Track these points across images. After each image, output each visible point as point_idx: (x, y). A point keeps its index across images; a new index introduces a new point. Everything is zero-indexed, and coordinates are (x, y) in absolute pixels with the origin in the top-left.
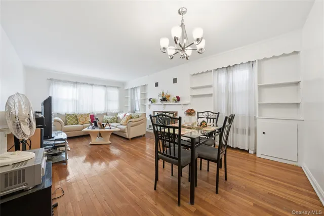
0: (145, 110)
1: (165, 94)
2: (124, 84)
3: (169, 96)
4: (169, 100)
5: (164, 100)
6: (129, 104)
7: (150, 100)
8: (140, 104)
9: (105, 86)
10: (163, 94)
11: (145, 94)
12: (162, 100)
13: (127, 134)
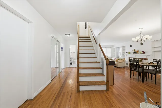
0: (124, 57)
1: (136, 50)
2: (113, 46)
3: (138, 51)
4: (138, 53)
5: (135, 53)
6: (116, 54)
7: (127, 53)
8: (121, 54)
9: (106, 48)
10: (134, 50)
11: (124, 50)
12: (134, 53)
13: (117, 65)
